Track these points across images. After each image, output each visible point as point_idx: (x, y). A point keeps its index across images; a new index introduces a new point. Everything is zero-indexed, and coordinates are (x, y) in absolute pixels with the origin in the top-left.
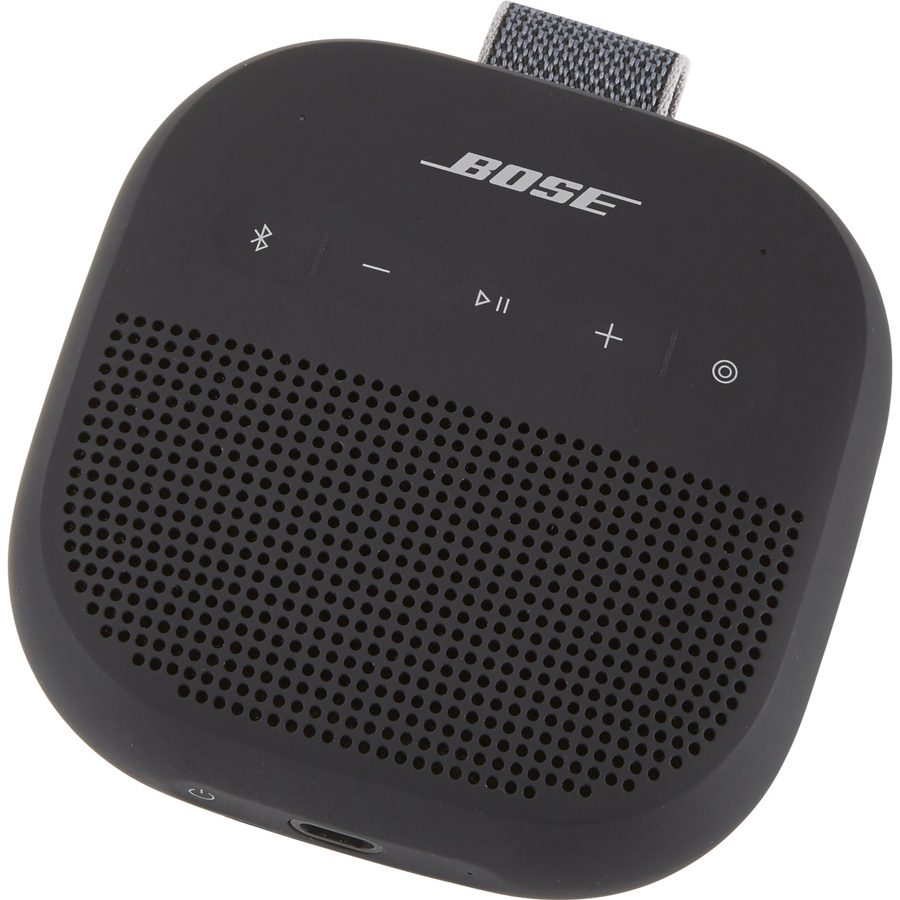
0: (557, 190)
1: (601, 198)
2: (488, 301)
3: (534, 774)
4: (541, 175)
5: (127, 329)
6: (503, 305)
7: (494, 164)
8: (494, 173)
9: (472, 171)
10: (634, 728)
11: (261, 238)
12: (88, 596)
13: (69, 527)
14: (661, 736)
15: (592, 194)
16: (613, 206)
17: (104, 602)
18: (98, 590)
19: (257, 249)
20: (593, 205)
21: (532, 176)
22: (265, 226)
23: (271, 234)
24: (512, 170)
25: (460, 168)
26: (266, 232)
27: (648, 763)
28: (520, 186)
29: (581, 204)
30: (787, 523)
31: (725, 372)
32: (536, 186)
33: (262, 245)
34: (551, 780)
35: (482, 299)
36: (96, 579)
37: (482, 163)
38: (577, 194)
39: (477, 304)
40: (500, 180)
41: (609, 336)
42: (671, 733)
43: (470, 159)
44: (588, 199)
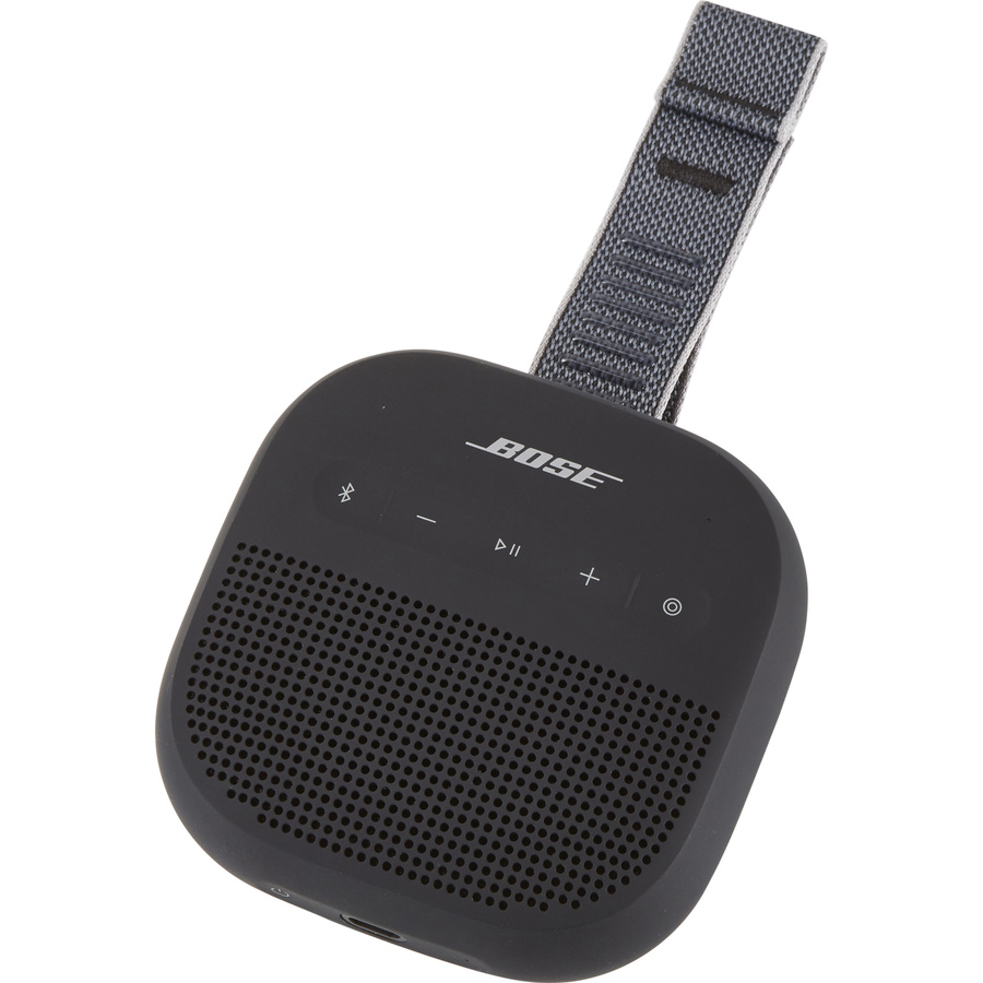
0: (562, 468)
1: (594, 475)
2: (505, 547)
3: (507, 893)
4: (552, 456)
5: (245, 554)
6: (516, 550)
7: (519, 447)
8: (518, 454)
9: (503, 451)
10: (582, 863)
11: (346, 493)
12: (200, 746)
13: (190, 695)
14: (601, 870)
15: (588, 472)
16: (602, 482)
17: (210, 751)
18: (207, 742)
19: (342, 501)
20: (587, 481)
21: (545, 457)
22: (349, 485)
23: (352, 490)
24: (531, 452)
25: (494, 449)
26: (349, 489)
27: (590, 888)
28: (536, 464)
29: (579, 479)
30: (707, 719)
31: (672, 607)
32: (547, 464)
33: (346, 498)
34: (519, 897)
35: (500, 545)
36: (207, 734)
37: (510, 446)
38: (577, 472)
39: (497, 548)
40: (521, 459)
41: (590, 577)
42: (609, 868)
43: (501, 443)
44: (585, 475)
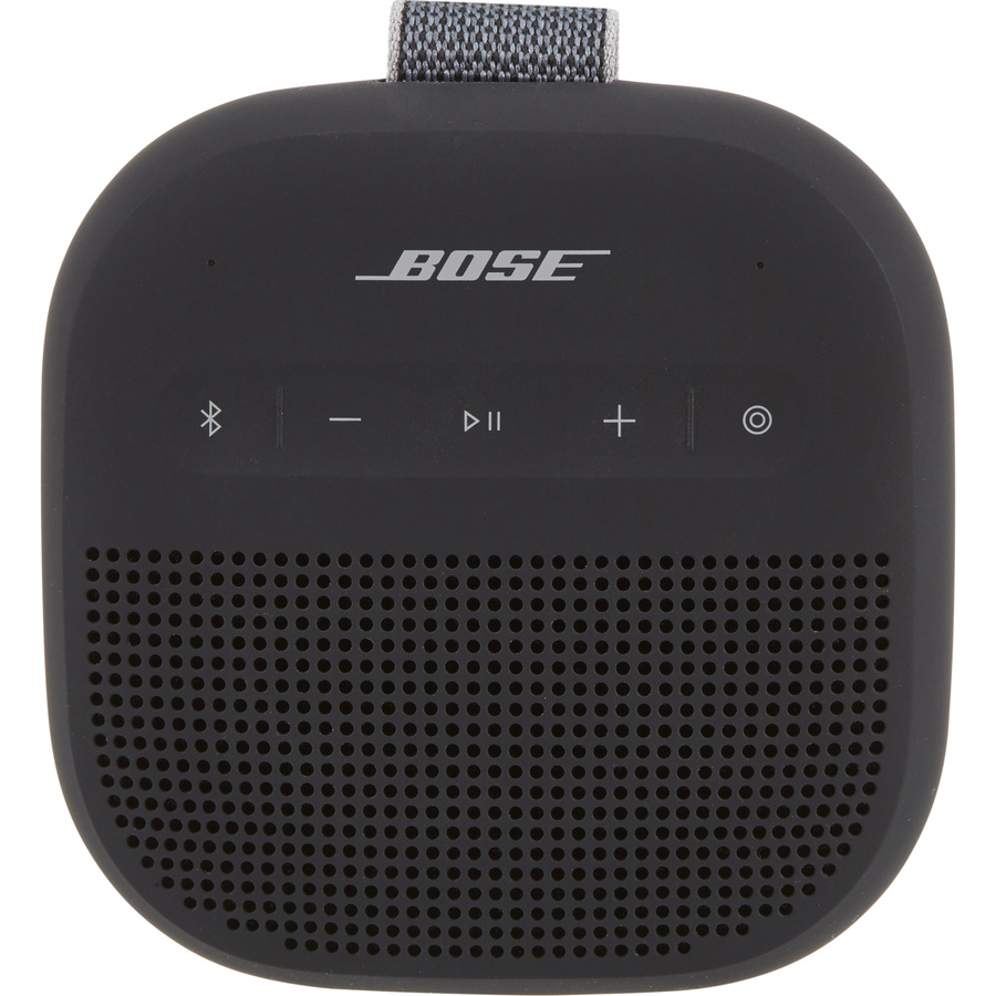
0: (514, 266)
1: (565, 259)
2: (477, 421)
3: (683, 930)
4: (490, 253)
6: (495, 421)
7: (436, 256)
8: (439, 267)
9: (415, 272)
10: (774, 853)
11: (211, 419)
14: (804, 851)
15: (554, 258)
16: (580, 265)
19: (211, 434)
20: (558, 272)
21: (481, 257)
22: (211, 404)
23: (219, 411)
24: (458, 257)
25: (400, 272)
26: (214, 410)
27: (799, 881)
28: (472, 274)
29: (545, 274)
30: (872, 571)
31: (757, 420)
32: (489, 268)
33: (214, 427)
34: (703, 930)
35: (469, 421)
37: (422, 259)
38: (537, 263)
39: (466, 428)
40: (448, 274)
41: (619, 421)
42: (814, 843)
43: (408, 258)
44: (551, 265)
